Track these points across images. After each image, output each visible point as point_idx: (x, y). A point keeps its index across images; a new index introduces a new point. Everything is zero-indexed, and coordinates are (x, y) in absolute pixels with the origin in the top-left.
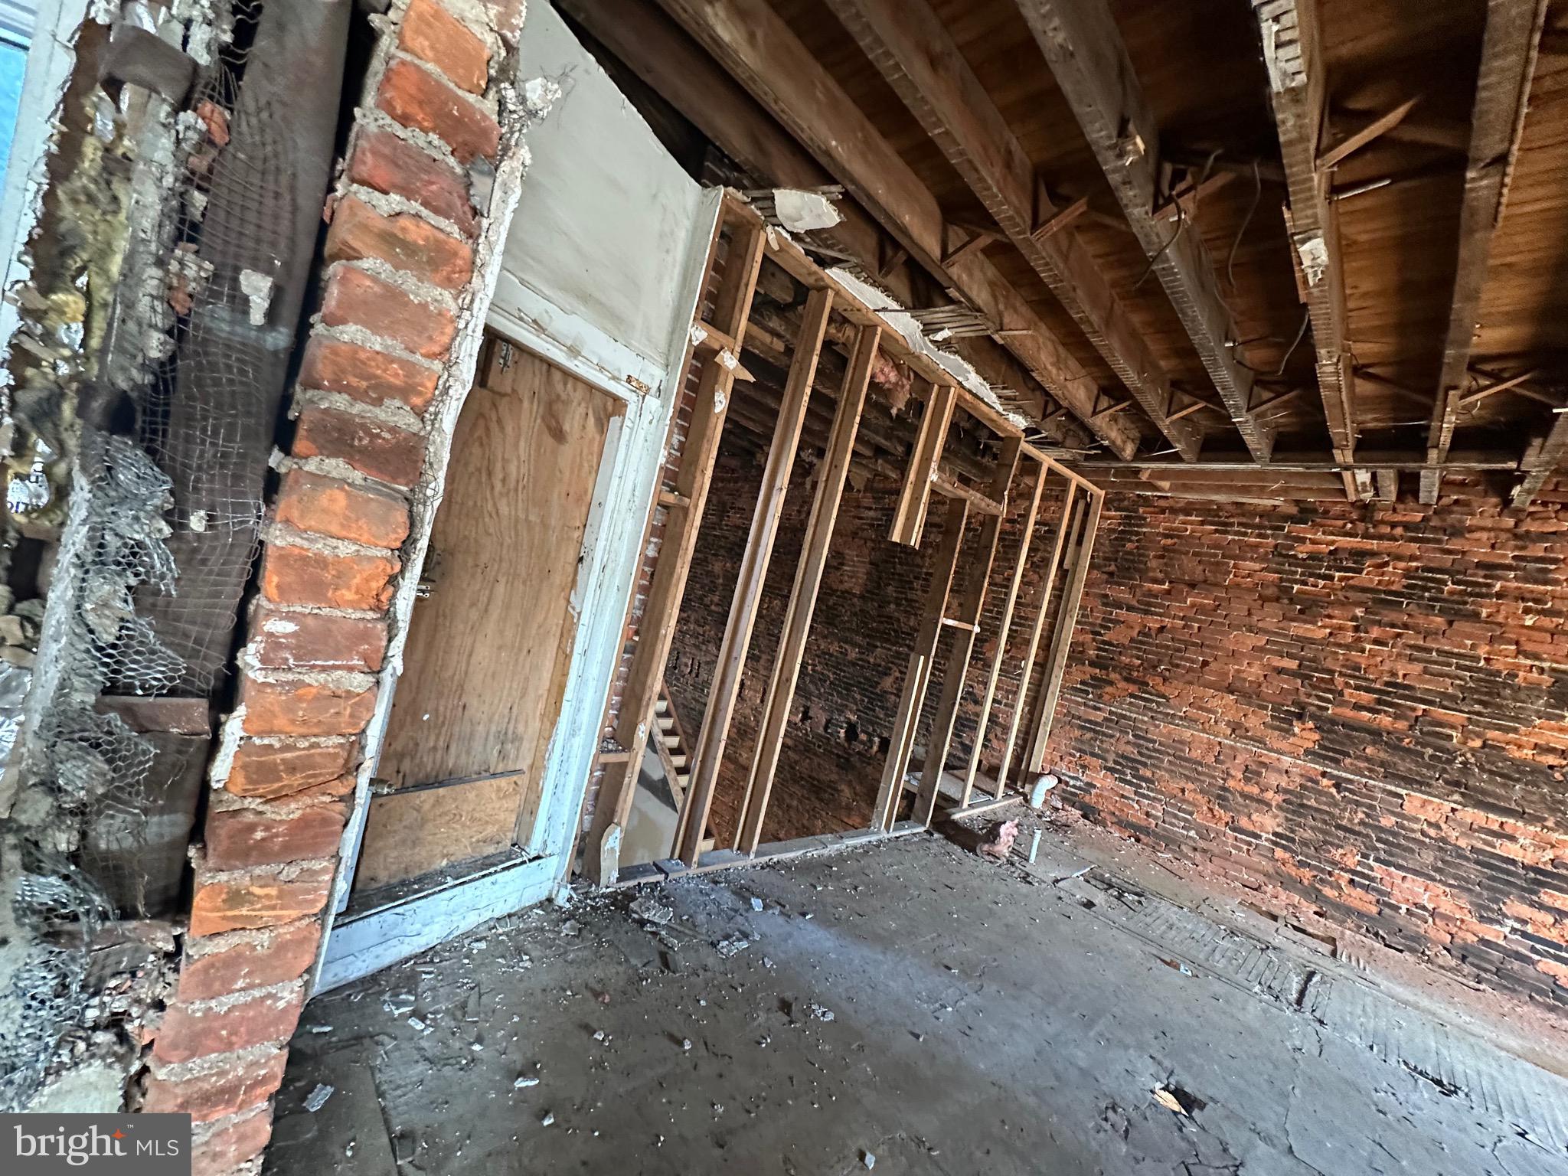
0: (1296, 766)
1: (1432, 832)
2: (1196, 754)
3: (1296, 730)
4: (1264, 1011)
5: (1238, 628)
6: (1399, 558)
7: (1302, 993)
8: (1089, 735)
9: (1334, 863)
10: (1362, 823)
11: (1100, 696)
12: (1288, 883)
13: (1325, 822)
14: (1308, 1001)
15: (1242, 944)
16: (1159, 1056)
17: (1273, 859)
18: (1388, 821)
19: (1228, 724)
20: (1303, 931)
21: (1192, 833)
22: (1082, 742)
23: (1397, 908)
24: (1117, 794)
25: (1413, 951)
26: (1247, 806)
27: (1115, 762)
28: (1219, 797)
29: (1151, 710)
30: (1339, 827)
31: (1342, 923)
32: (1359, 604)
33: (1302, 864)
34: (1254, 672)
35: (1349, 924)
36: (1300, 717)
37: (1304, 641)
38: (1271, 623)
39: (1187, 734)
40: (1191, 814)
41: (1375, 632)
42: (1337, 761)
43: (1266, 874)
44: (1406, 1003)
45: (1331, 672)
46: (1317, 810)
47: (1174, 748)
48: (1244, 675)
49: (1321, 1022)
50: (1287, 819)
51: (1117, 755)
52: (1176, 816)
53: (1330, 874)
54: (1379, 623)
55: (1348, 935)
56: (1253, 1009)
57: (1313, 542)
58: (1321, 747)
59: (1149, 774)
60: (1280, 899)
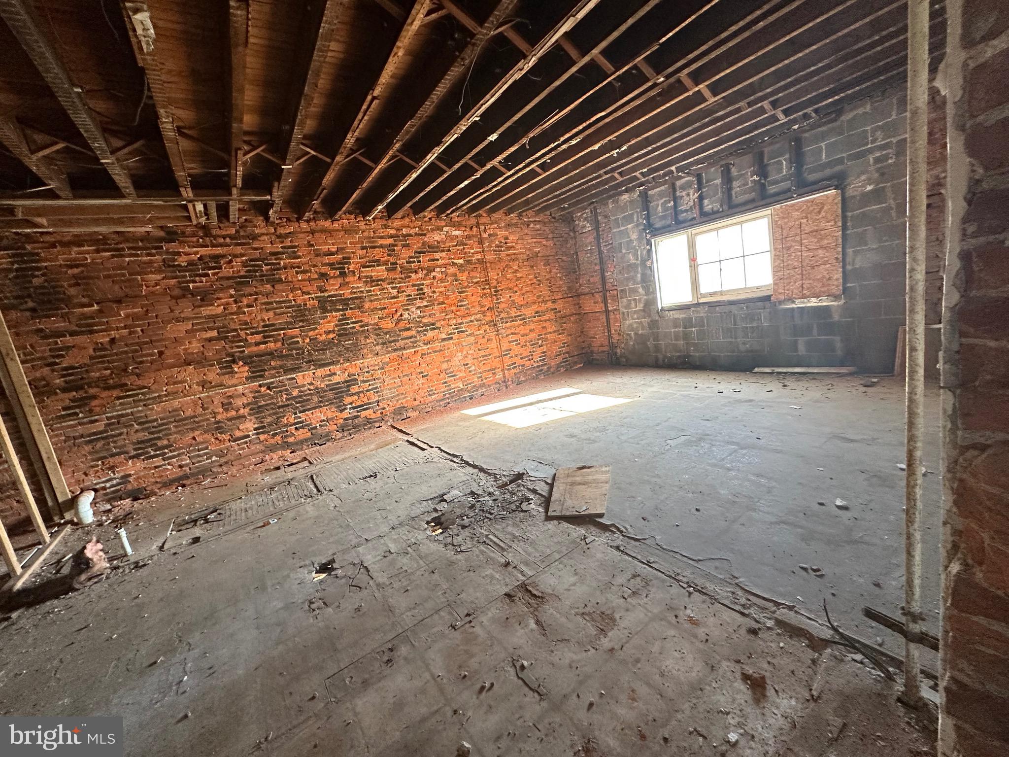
0: (247, 388)
1: (312, 387)
2: (189, 413)
3: (236, 369)
4: (313, 505)
5: (169, 322)
6: (235, 256)
7: (316, 487)
8: (99, 445)
9: (286, 425)
10: (287, 399)
11: (91, 411)
12: (272, 449)
13: (272, 409)
14: (321, 488)
15: (280, 489)
16: (302, 563)
17: (261, 442)
18: (295, 393)
19: (198, 384)
20: (292, 464)
21: (214, 458)
22: (97, 452)
23: (315, 428)
24: (151, 469)
25: (328, 440)
26: (234, 424)
27: (135, 450)
28: (217, 428)
29: (140, 400)
30: (279, 407)
31: (302, 449)
32: (230, 287)
33: (274, 435)
34: (195, 346)
35: (305, 447)
36: (234, 361)
37: (213, 318)
38: (188, 312)
39: (176, 403)
40: (207, 448)
41: (245, 301)
42: (262, 376)
43: (263, 452)
44: (343, 460)
45: (236, 330)
46: (267, 405)
47: (173, 416)
48: (190, 351)
49: (331, 491)
50: (257, 418)
51: (134, 444)
52: (199, 456)
53: (287, 431)
54: (244, 296)
55: (308, 452)
56: (309, 508)
57: (187, 254)
58: (253, 372)
59: (165, 442)
60: (274, 458)
